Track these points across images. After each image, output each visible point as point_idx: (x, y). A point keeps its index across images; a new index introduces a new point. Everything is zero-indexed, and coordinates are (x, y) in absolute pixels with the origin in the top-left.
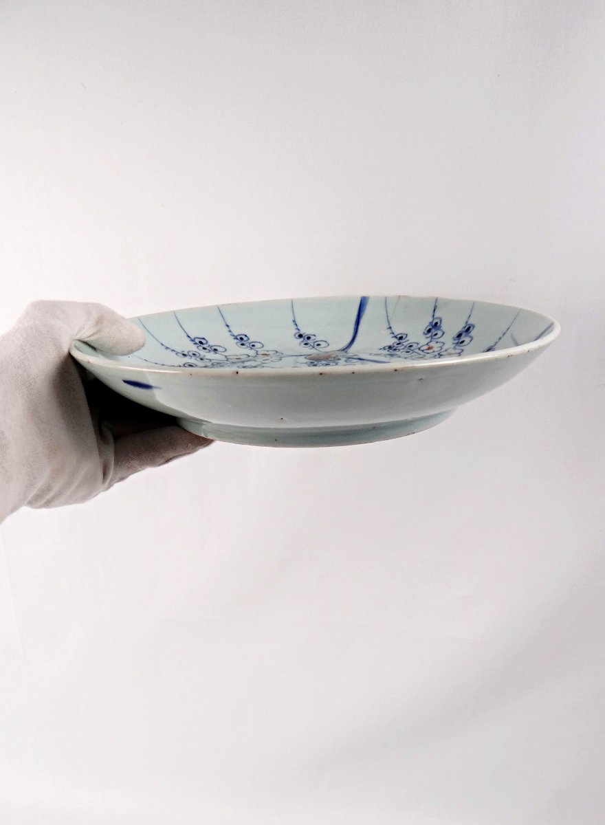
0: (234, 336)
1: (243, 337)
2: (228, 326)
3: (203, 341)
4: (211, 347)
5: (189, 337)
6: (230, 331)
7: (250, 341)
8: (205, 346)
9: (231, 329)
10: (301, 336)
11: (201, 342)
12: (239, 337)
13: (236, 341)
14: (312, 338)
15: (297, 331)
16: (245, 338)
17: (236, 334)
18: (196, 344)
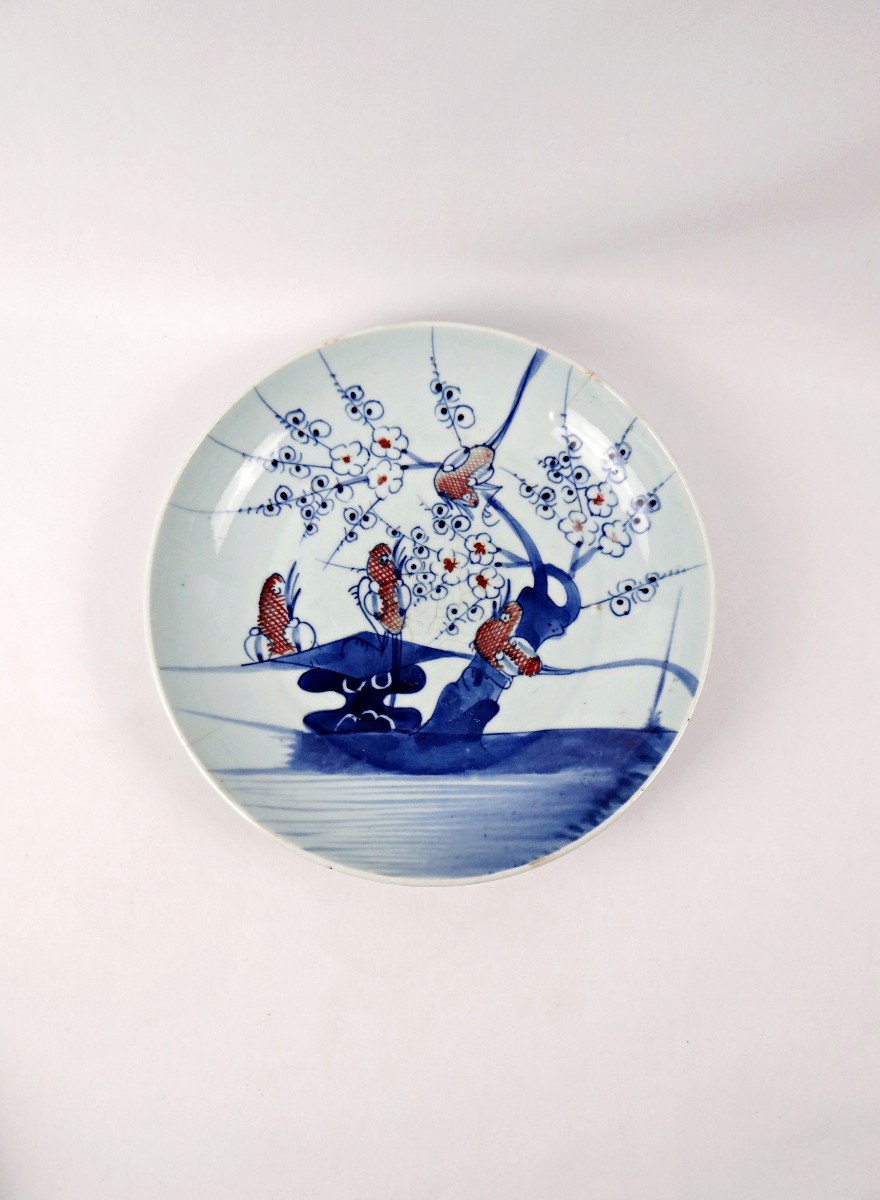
0: (341, 391)
1: (356, 391)
2: (333, 376)
3: (299, 416)
4: (309, 426)
5: (278, 416)
6: (337, 384)
7: (365, 400)
8: (301, 427)
9: (338, 379)
10: (439, 387)
11: (296, 421)
12: (349, 394)
13: (346, 401)
14: (456, 394)
15: (435, 376)
16: (358, 394)
17: (345, 387)
18: (289, 426)
